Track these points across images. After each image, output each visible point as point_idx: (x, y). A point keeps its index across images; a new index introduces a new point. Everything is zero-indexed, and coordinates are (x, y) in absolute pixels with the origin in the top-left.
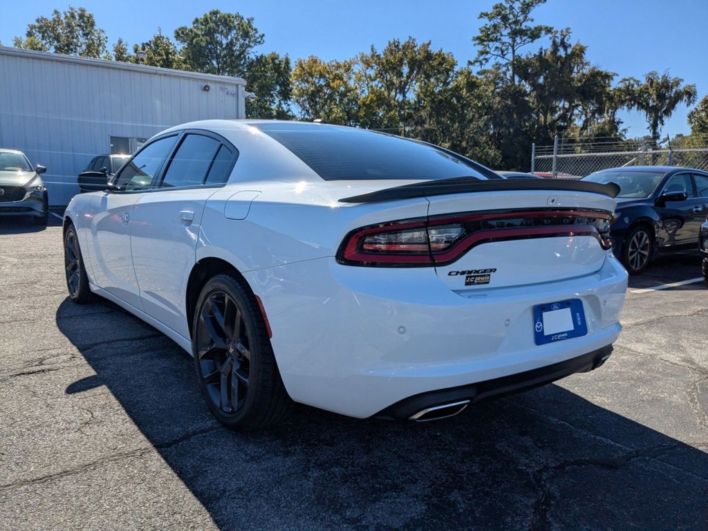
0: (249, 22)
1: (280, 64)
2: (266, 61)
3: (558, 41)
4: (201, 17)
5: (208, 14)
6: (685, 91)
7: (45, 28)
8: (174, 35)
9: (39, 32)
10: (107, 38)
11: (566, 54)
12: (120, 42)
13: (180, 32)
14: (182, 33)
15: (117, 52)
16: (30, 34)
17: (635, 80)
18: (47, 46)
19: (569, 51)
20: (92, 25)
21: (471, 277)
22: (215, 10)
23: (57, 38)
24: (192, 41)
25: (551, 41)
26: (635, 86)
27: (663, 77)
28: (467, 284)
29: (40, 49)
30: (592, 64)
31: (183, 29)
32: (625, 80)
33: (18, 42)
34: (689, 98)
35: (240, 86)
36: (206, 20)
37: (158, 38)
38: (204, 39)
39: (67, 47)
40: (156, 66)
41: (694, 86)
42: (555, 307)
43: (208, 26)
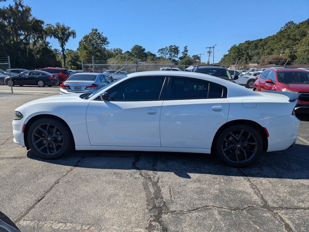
3: (18, 3)
6: (72, 32)
11: (23, 10)
17: (51, 25)
19: (24, 9)
25: (14, 2)
26: (52, 28)
27: (62, 25)
30: (33, 16)
32: (47, 25)
34: (74, 35)
41: (75, 30)
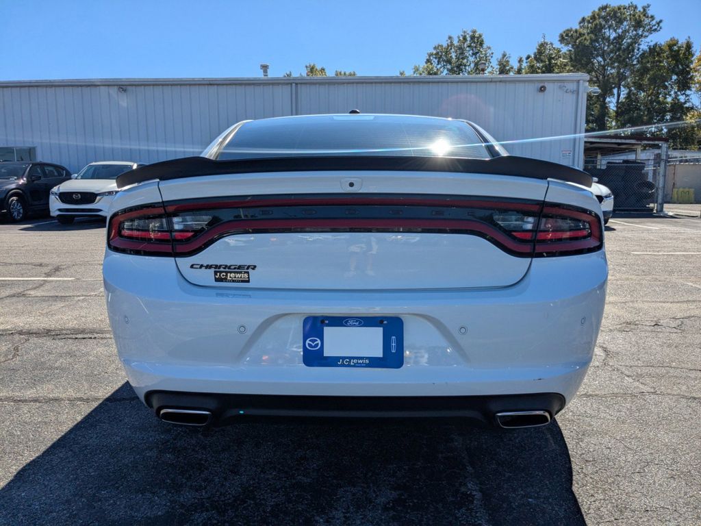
0: (644, 10)
1: (679, 51)
2: (661, 49)
4: (588, 14)
5: (597, 10)
7: (441, 55)
8: (559, 39)
9: (436, 58)
10: (492, 53)
12: (504, 55)
13: (564, 35)
14: (567, 35)
15: (500, 65)
16: (428, 61)
18: (442, 69)
20: (481, 44)
21: (221, 272)
22: (605, 4)
23: (449, 62)
24: (575, 42)
28: (217, 280)
29: (436, 74)
31: (568, 32)
33: (416, 69)
35: (581, 82)
36: (593, 18)
37: (543, 45)
38: (588, 38)
39: (459, 68)
40: (537, 73)
42: (351, 322)
43: (595, 22)
